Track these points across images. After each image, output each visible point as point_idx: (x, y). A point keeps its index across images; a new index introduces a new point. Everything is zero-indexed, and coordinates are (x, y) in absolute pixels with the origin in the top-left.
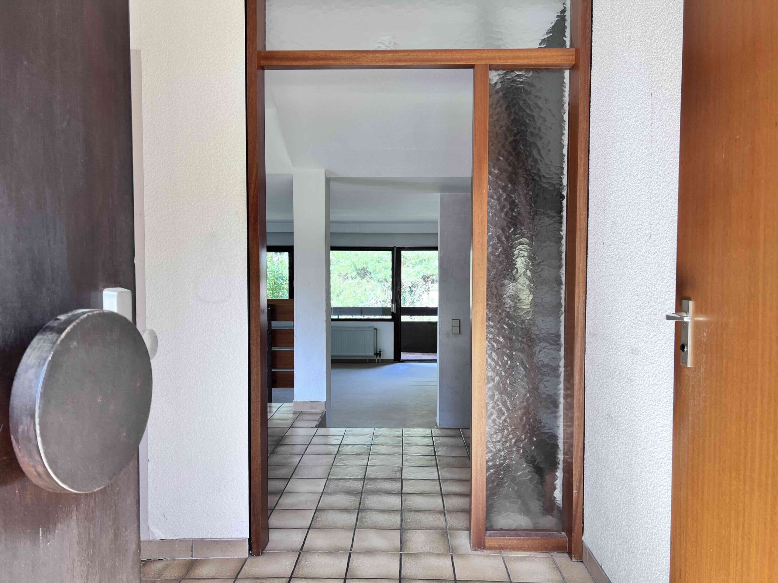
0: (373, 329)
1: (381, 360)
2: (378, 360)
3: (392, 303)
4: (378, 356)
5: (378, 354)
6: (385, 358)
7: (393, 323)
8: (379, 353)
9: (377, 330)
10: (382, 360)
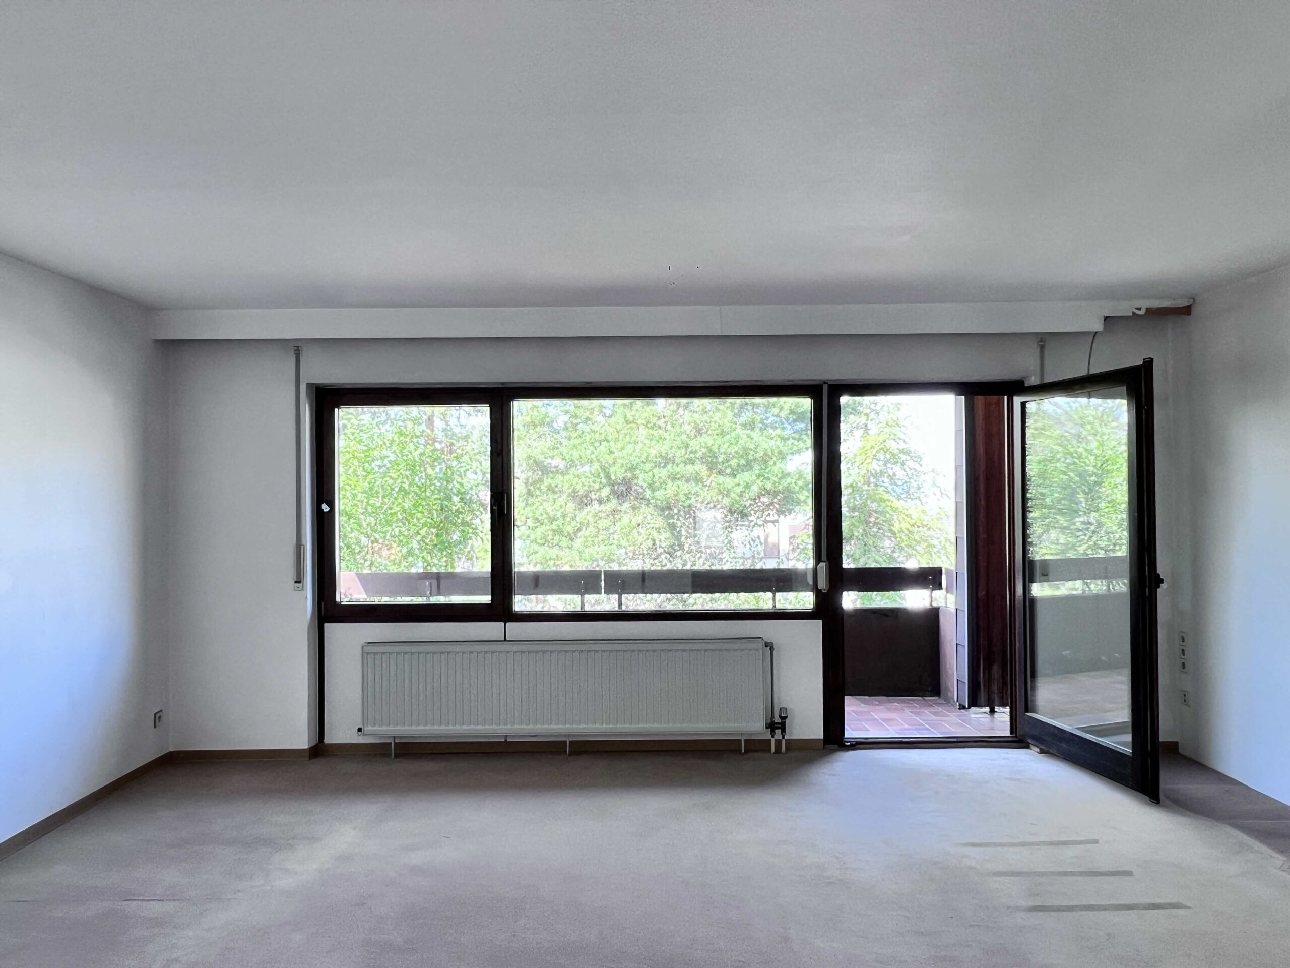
0: (760, 645)
1: (787, 740)
2: (778, 742)
3: (818, 559)
4: (778, 732)
5: (778, 724)
6: (796, 736)
7: (819, 623)
8: (779, 721)
9: (772, 649)
10: (789, 742)
